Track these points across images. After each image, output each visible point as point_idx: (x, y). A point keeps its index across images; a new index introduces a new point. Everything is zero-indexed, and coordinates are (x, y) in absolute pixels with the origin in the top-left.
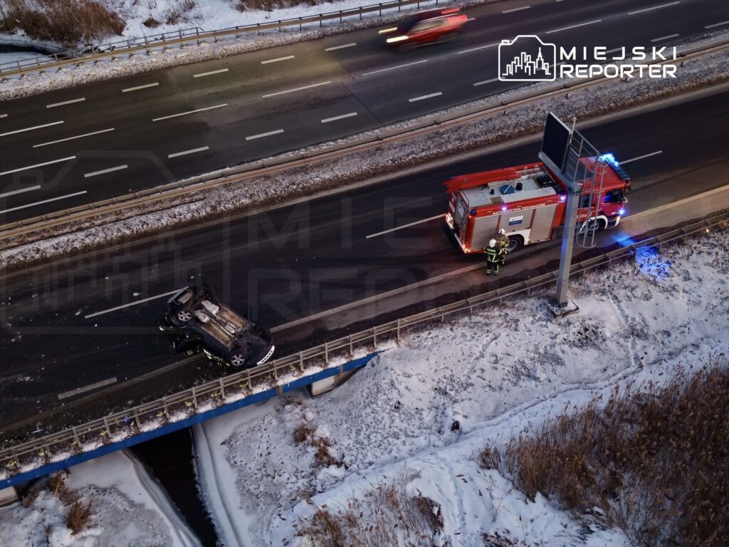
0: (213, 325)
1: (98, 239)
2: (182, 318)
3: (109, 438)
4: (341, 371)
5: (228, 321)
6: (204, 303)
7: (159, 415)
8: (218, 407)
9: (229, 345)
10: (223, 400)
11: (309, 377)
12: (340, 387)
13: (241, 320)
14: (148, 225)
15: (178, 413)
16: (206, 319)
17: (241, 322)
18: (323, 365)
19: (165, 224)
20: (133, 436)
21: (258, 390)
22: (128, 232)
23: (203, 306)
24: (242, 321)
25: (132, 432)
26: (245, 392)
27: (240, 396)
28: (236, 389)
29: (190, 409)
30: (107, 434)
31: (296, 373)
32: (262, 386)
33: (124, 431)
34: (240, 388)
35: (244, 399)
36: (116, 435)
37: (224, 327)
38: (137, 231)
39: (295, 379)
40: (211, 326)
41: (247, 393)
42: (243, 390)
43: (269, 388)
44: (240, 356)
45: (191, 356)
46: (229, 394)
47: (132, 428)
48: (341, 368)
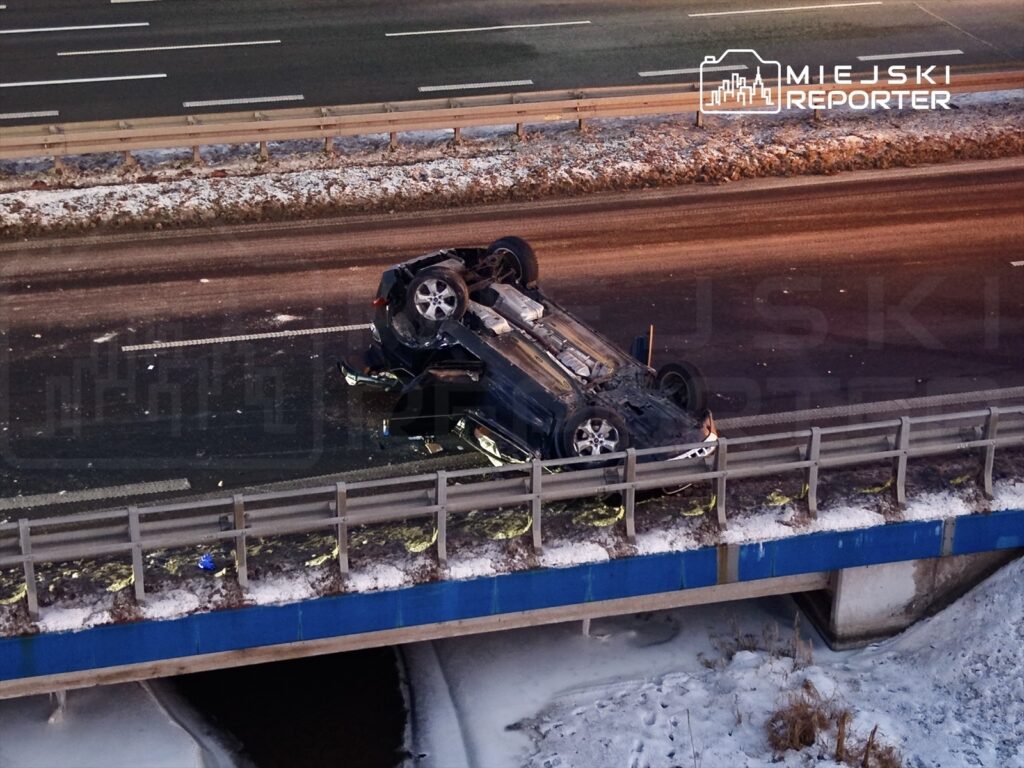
0: (521, 343)
1: (194, 202)
2: (426, 306)
3: (136, 603)
4: (947, 546)
5: (571, 344)
6: (495, 286)
7: (313, 563)
8: (516, 575)
9: (568, 400)
10: (533, 551)
11: (833, 536)
12: (937, 618)
13: (610, 352)
14: (344, 187)
15: (379, 566)
16: (502, 326)
17: (609, 357)
18: (886, 505)
19: (392, 190)
20: (218, 610)
21: (655, 544)
22: (283, 197)
23: (496, 294)
24: (614, 355)
25: (217, 597)
26: (611, 543)
27: (591, 553)
28: (581, 531)
29: (420, 561)
30: (131, 588)
31: (790, 514)
32: (671, 534)
33: (192, 590)
34: (596, 528)
35: (603, 565)
36: (162, 598)
37: (555, 354)
38: (310, 198)
39: (785, 532)
40: (514, 344)
41: (618, 546)
42: (604, 536)
43: (693, 545)
44: (605, 428)
45: (436, 455)
46: (556, 542)
47: (219, 585)
48: (950, 533)
